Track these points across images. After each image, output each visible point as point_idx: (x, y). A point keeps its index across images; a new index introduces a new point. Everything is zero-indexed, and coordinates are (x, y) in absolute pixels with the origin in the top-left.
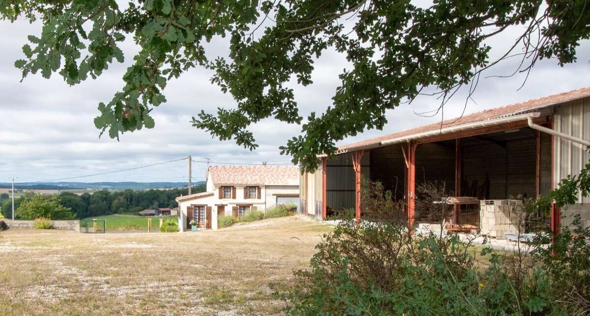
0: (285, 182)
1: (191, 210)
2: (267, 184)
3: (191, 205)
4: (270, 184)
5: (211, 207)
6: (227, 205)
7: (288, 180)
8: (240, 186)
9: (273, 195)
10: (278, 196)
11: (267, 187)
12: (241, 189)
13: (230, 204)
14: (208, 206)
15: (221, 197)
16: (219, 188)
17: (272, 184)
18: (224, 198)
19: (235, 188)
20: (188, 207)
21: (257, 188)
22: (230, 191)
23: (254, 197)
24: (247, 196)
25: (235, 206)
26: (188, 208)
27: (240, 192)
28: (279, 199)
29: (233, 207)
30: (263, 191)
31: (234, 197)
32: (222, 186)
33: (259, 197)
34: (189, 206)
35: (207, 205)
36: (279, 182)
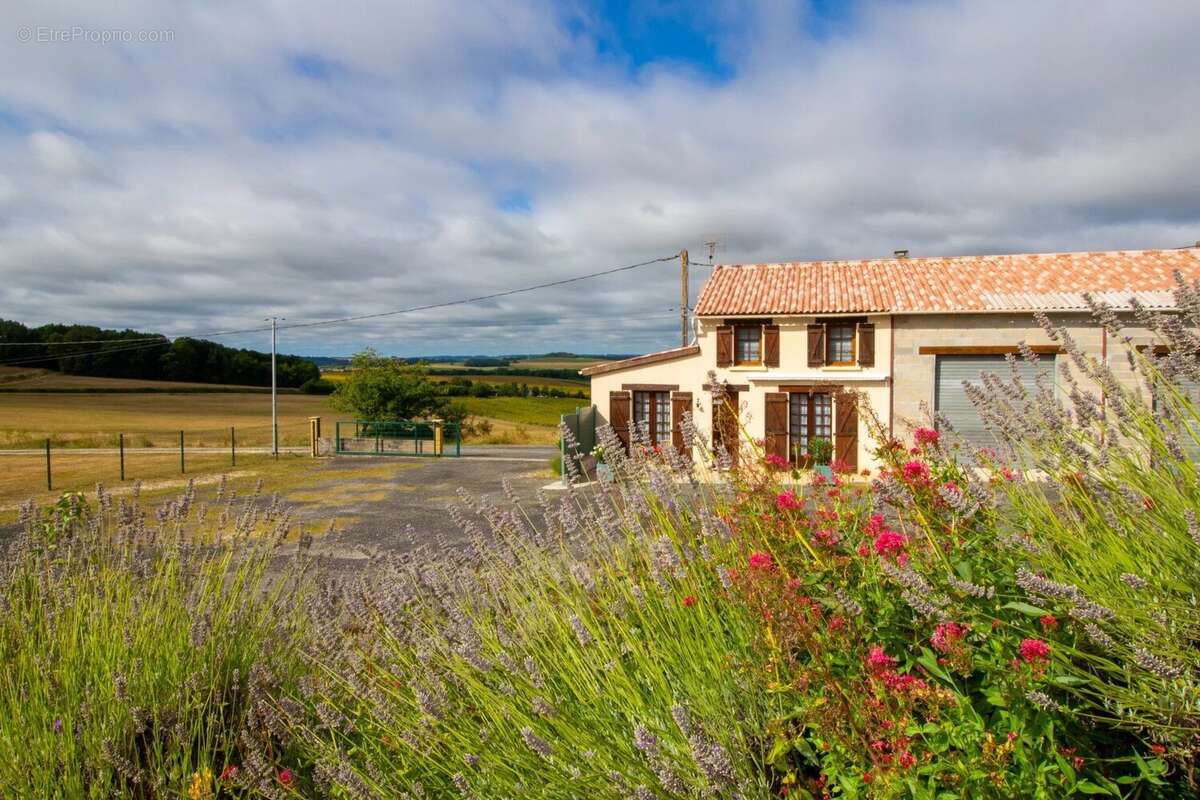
0: (971, 303)
1: (621, 405)
2: (897, 308)
3: (625, 386)
4: (908, 311)
5: (690, 395)
6: (746, 388)
7: (986, 296)
8: (795, 319)
9: (924, 351)
10: (943, 355)
11: (897, 321)
12: (801, 329)
13: (755, 383)
14: (682, 390)
15: (723, 361)
16: (719, 328)
17: (918, 308)
18: (737, 363)
19: (777, 328)
20: (612, 393)
21: (858, 325)
22: (759, 340)
23: (849, 359)
24: (818, 356)
25: (775, 390)
26: (615, 398)
27: (794, 344)
28: (945, 365)
29: (767, 395)
30: (882, 336)
31: (773, 360)
32: (727, 321)
33: (868, 360)
34: (618, 389)
35: (676, 387)
36: (949, 302)
